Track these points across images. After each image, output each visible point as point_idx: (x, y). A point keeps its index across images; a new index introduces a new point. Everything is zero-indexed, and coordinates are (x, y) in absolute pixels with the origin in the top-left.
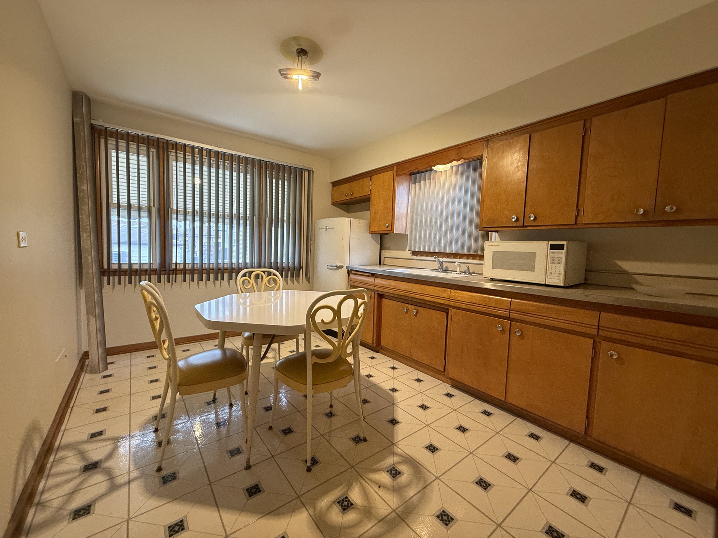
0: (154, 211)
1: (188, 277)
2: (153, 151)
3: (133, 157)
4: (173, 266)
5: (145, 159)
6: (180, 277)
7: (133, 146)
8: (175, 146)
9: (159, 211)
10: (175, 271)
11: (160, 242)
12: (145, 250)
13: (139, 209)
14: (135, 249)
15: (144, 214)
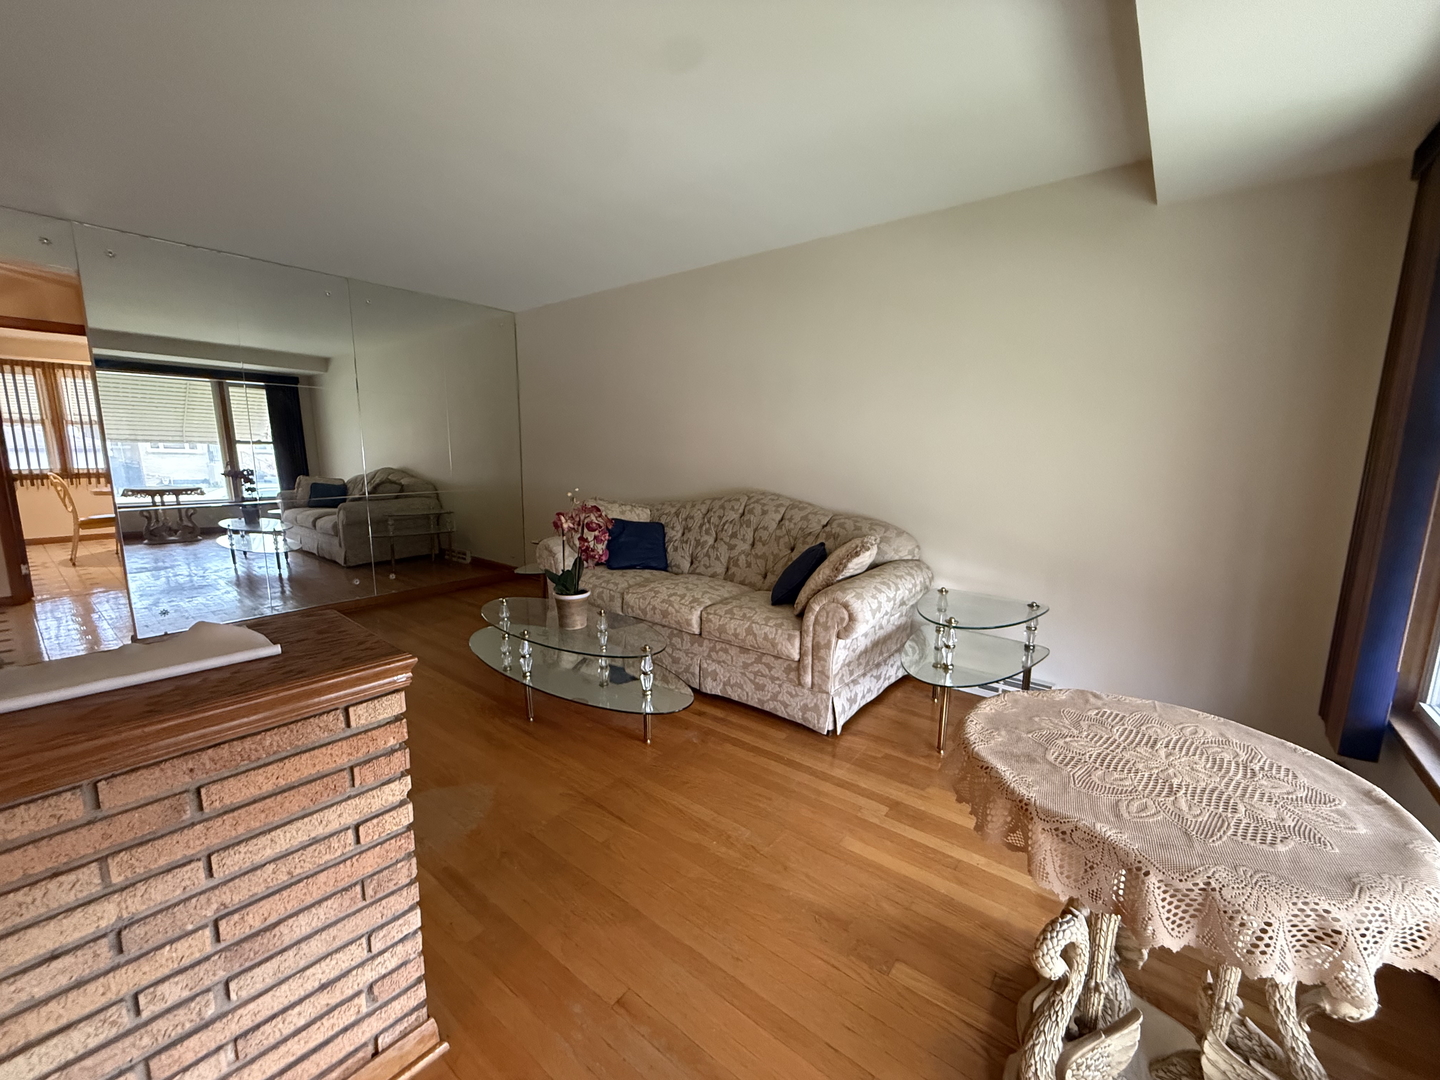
0: (48, 423)
1: (93, 480)
2: (39, 371)
3: (19, 377)
4: (76, 471)
5: (32, 378)
6: (84, 481)
7: (18, 369)
8: (62, 366)
9: (53, 423)
10: (78, 476)
11: (59, 449)
12: (44, 456)
13: (32, 422)
14: (33, 455)
15: (38, 428)
